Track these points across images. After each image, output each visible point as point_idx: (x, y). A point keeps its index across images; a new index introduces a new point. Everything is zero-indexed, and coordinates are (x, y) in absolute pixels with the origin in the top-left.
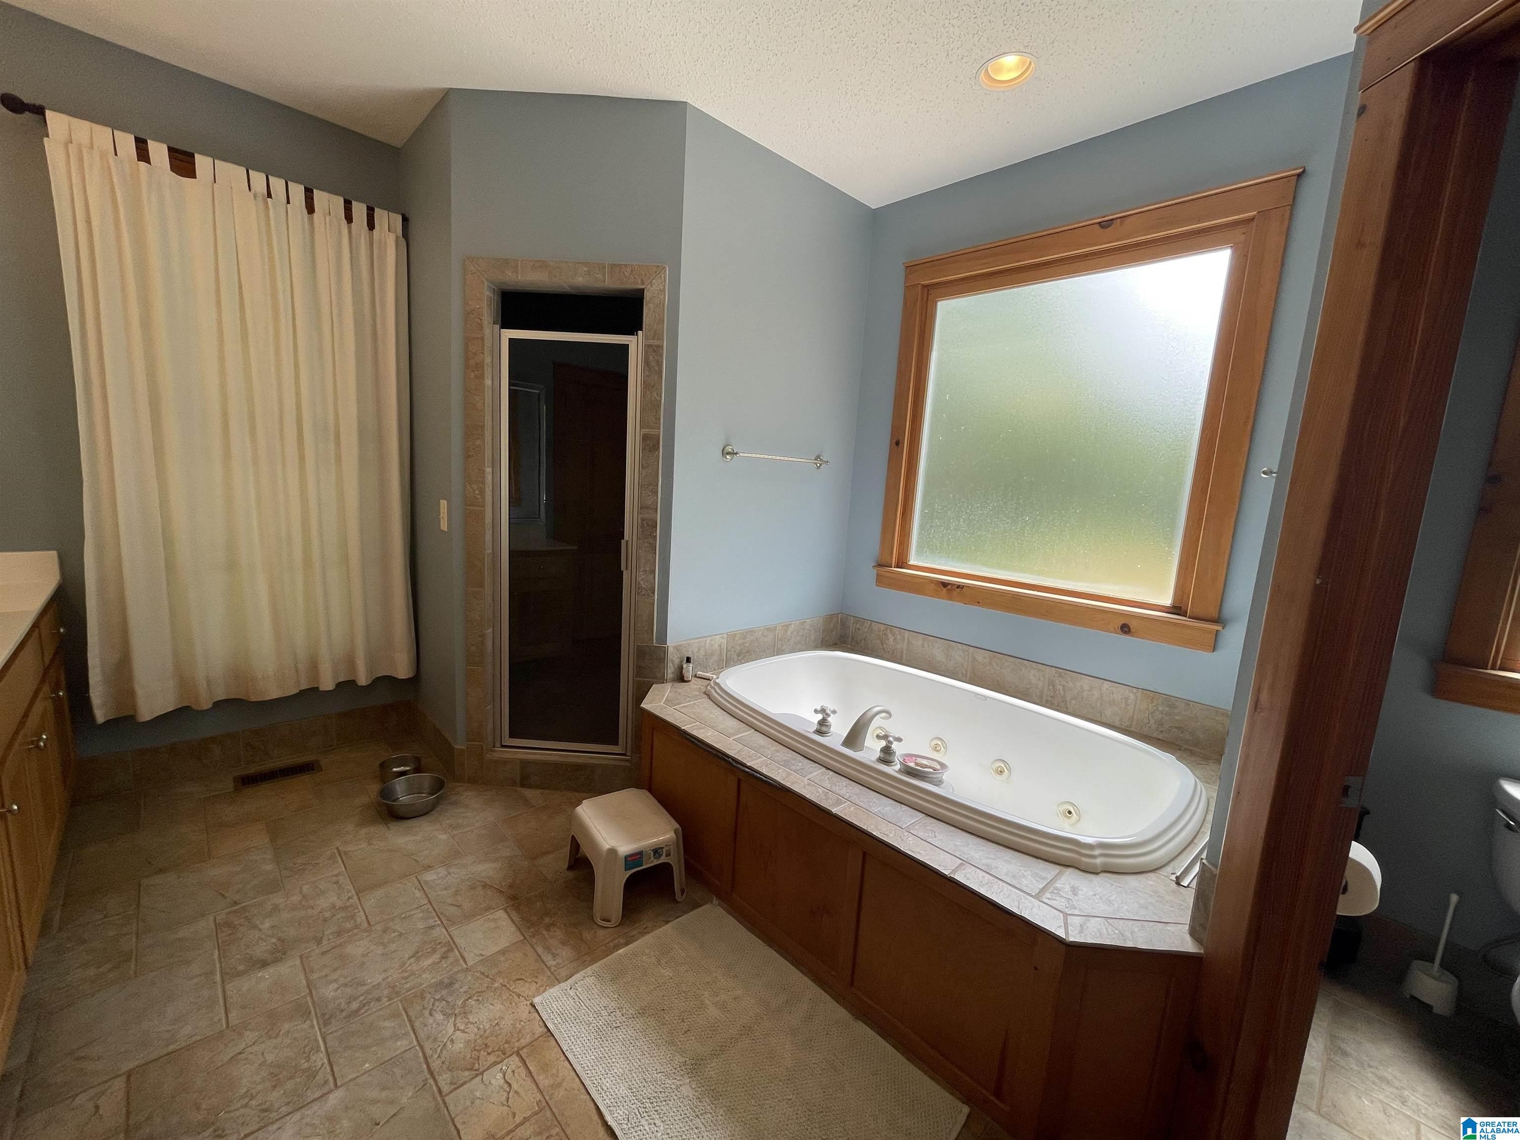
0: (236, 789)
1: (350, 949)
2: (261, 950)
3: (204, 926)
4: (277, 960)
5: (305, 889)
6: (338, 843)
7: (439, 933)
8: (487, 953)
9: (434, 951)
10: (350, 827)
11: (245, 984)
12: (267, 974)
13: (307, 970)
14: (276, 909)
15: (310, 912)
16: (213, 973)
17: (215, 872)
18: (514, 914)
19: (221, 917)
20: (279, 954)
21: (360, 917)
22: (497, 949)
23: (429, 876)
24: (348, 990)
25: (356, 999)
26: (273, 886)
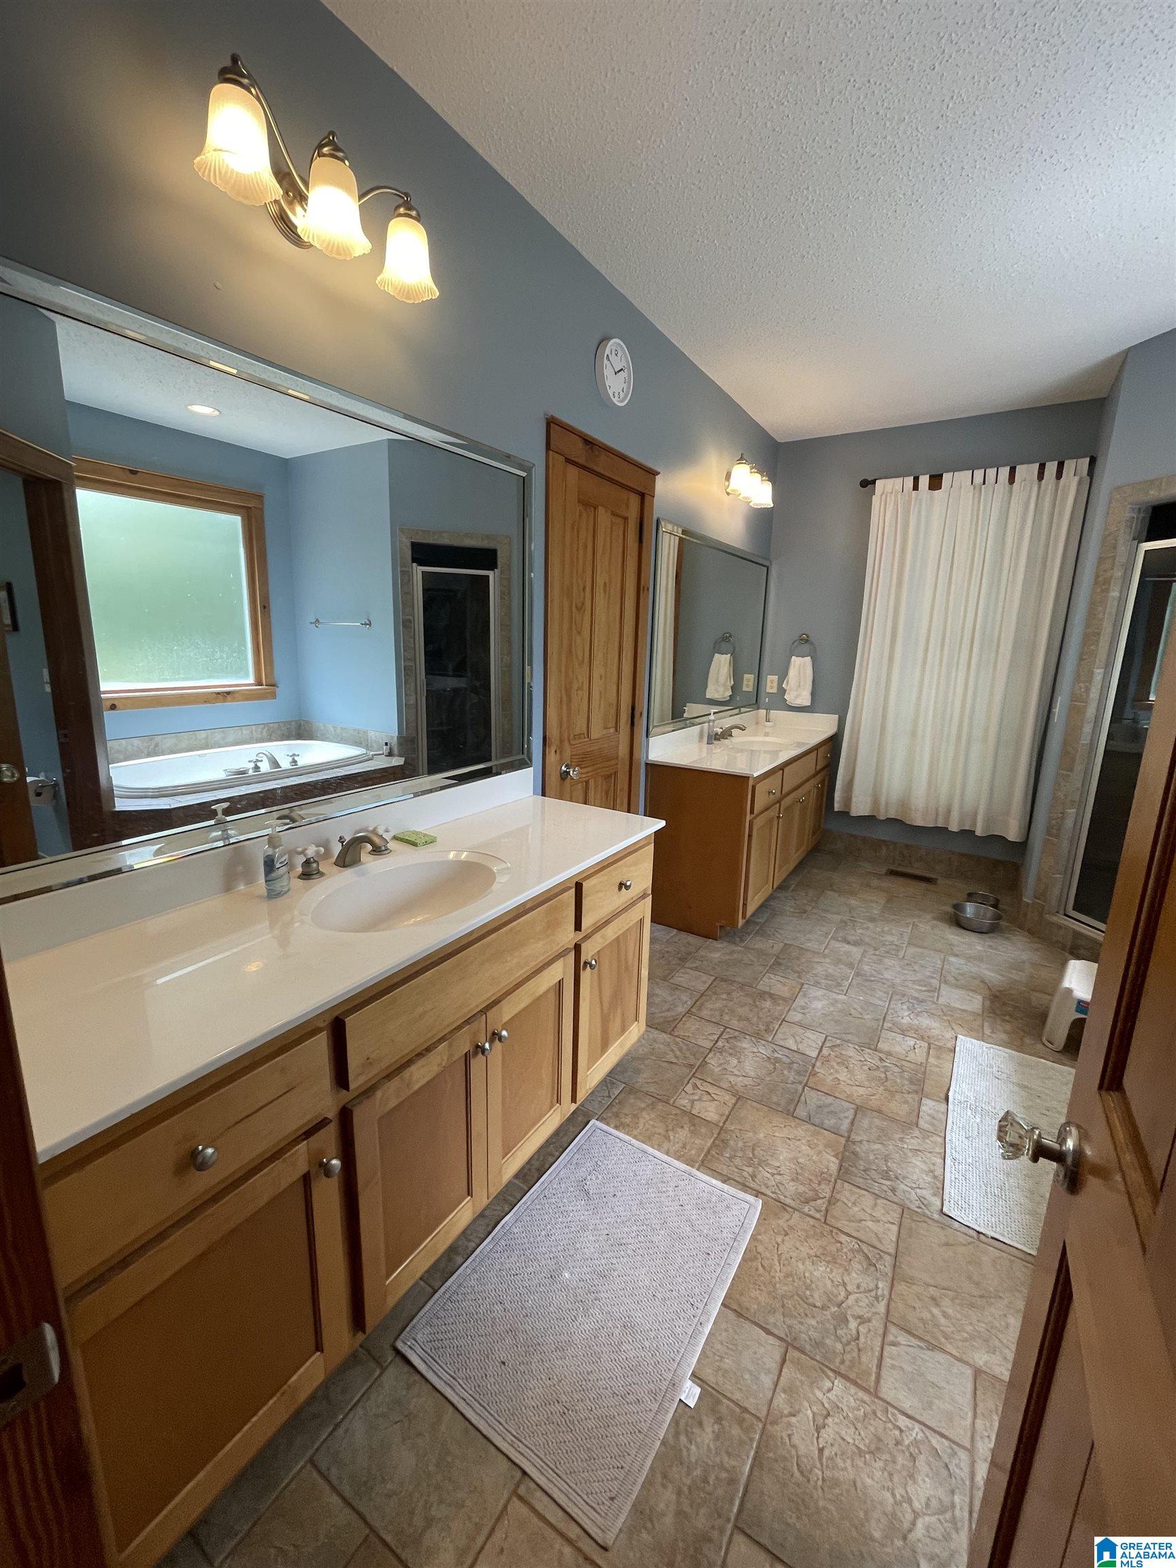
0: (886, 874)
1: (886, 961)
2: (851, 938)
3: (838, 918)
4: (854, 945)
5: (886, 929)
6: (915, 920)
7: (935, 982)
8: (953, 1004)
9: (925, 986)
10: (929, 917)
11: (838, 945)
12: (847, 947)
13: (863, 955)
14: (868, 928)
15: (881, 938)
16: (829, 934)
17: (853, 902)
18: (988, 1003)
19: (845, 918)
20: (856, 944)
21: (901, 954)
22: (960, 1007)
23: (952, 959)
24: (874, 972)
25: (874, 977)
26: (872, 920)
